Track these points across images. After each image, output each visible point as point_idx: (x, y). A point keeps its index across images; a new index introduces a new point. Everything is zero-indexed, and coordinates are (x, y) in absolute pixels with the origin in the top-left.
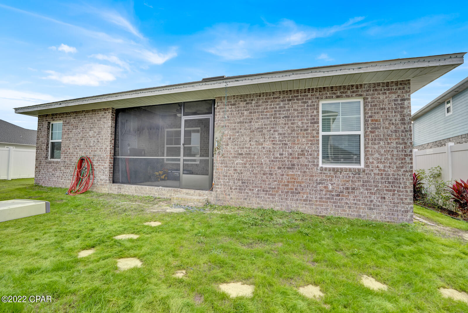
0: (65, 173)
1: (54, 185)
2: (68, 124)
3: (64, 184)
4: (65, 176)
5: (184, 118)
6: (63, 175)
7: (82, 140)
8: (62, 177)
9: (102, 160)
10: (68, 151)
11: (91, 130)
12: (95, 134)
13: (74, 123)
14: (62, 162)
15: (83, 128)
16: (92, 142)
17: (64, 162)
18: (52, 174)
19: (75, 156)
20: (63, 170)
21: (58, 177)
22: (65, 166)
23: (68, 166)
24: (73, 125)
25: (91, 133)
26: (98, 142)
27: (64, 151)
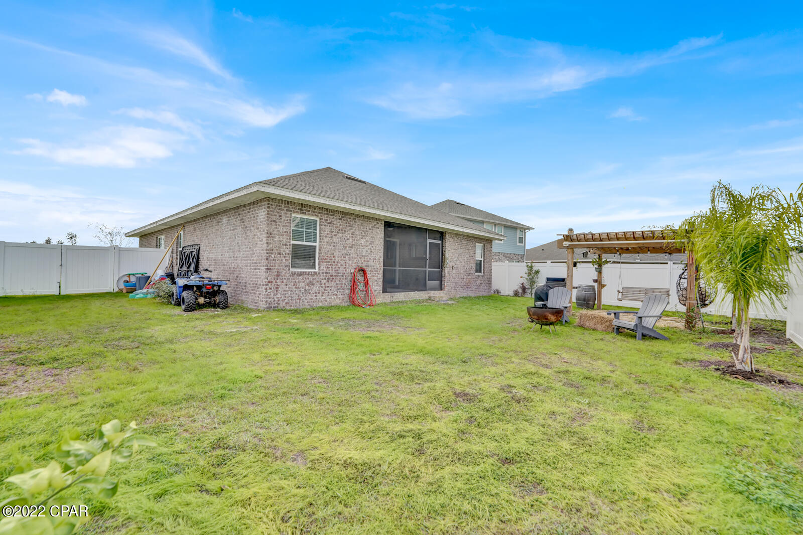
0: (328, 287)
1: (309, 305)
2: (331, 225)
3: (326, 301)
4: (329, 291)
5: (429, 241)
6: (325, 290)
7: (352, 247)
8: (323, 293)
9: (376, 271)
10: (331, 259)
11: (362, 238)
12: (368, 244)
13: (340, 225)
14: (323, 273)
15: (352, 234)
16: (364, 251)
17: (327, 273)
18: (306, 290)
19: (342, 265)
20: (325, 284)
21: (316, 293)
22: (328, 279)
23: (333, 279)
24: (337, 227)
25: (363, 241)
26: (371, 252)
27: (326, 259)
